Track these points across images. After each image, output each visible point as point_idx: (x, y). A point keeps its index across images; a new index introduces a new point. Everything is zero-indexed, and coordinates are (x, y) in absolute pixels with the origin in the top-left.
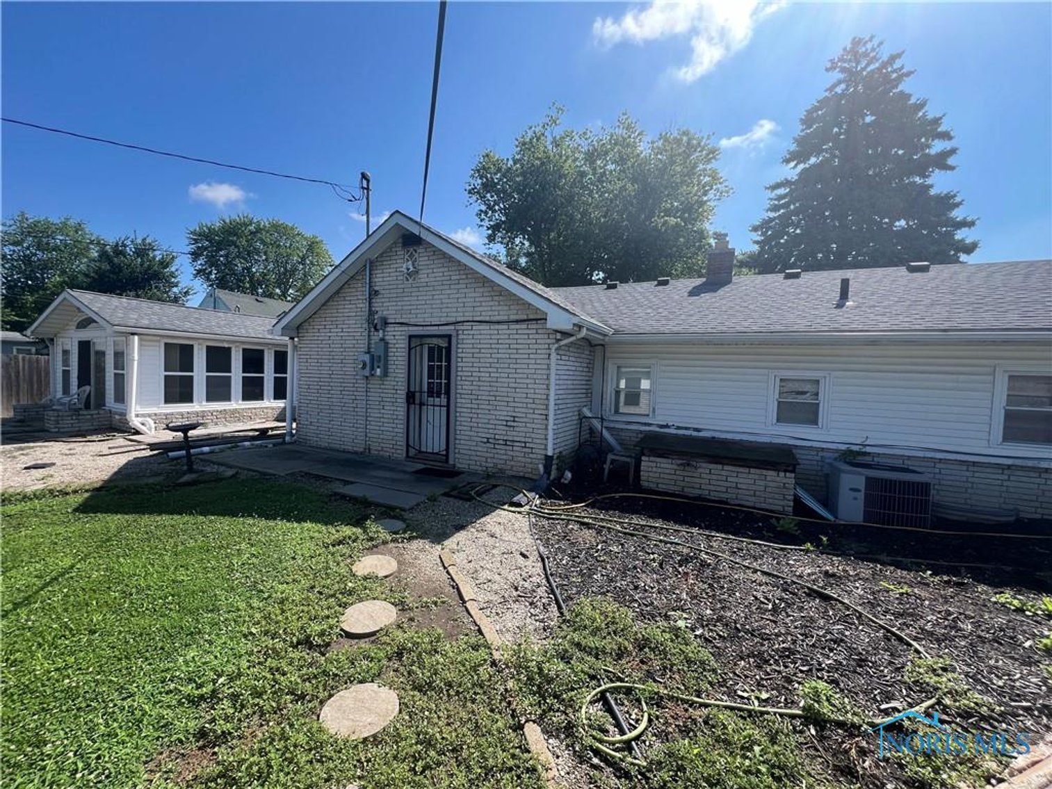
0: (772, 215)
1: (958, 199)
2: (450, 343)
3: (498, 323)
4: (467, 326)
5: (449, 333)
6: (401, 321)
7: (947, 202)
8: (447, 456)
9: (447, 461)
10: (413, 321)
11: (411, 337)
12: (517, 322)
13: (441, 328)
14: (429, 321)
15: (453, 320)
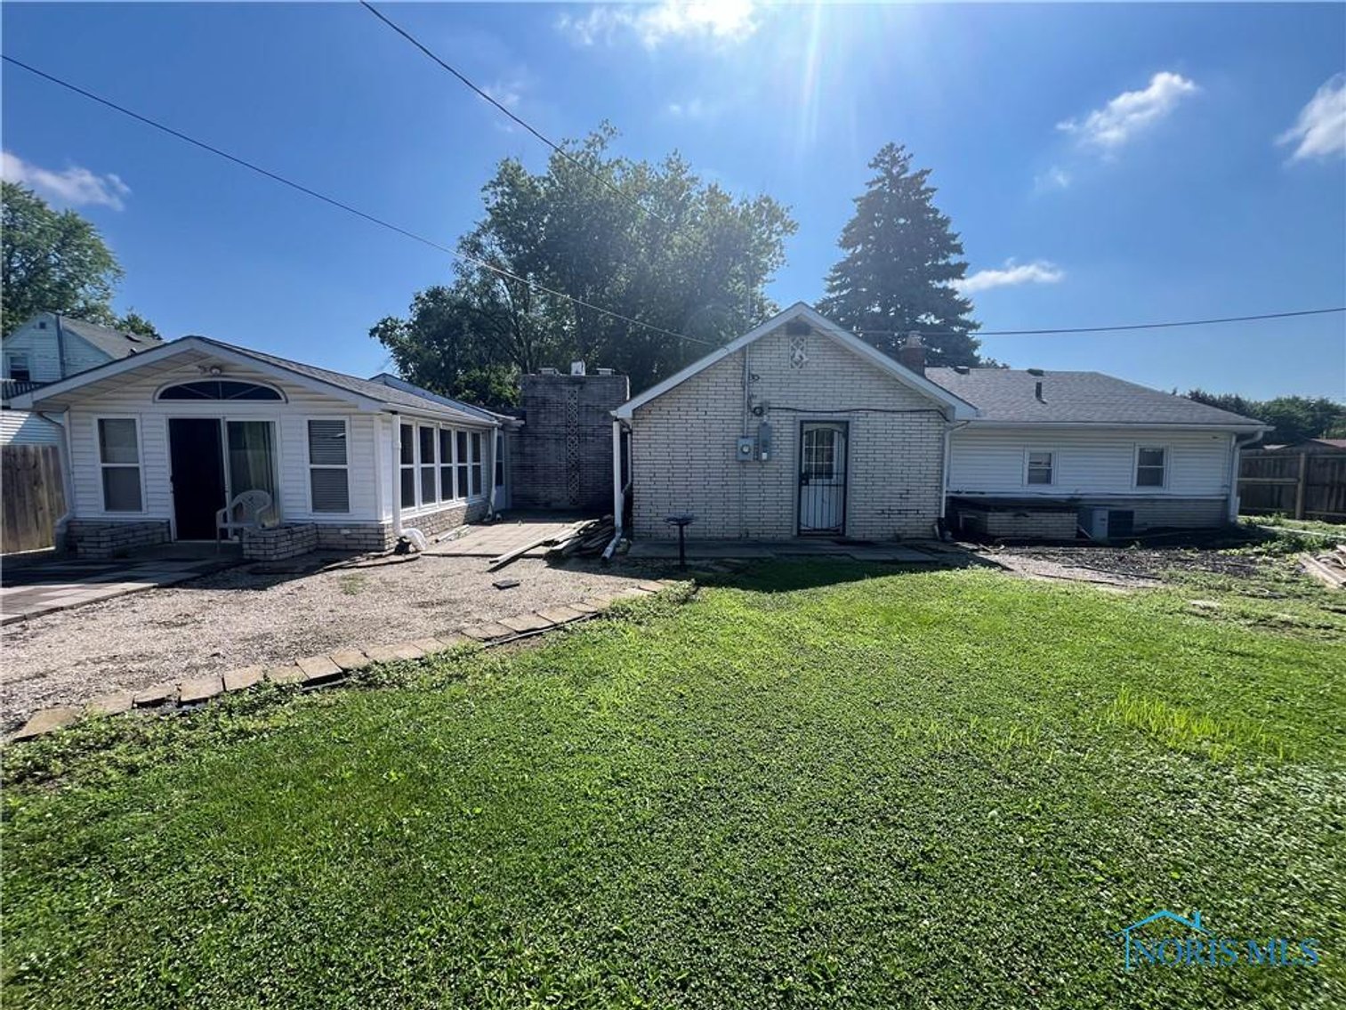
0: (833, 295)
1: (969, 306)
2: (848, 428)
3: (893, 412)
4: (862, 414)
5: (845, 419)
6: (786, 406)
7: (963, 306)
8: (844, 530)
9: (843, 534)
10: (801, 407)
11: (802, 422)
12: (912, 411)
13: (835, 414)
14: (821, 407)
15: (846, 407)
